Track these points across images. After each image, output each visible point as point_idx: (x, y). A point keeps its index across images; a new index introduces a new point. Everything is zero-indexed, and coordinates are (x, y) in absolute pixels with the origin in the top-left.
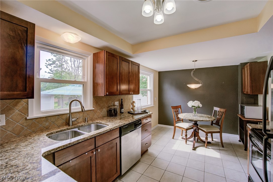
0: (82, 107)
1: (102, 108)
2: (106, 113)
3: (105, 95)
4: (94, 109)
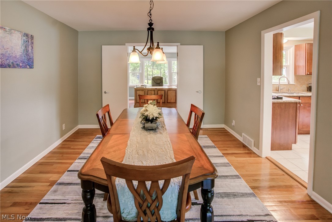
0: (288, 81)
1: (302, 85)
2: (306, 89)
3: (306, 74)
4: (295, 84)
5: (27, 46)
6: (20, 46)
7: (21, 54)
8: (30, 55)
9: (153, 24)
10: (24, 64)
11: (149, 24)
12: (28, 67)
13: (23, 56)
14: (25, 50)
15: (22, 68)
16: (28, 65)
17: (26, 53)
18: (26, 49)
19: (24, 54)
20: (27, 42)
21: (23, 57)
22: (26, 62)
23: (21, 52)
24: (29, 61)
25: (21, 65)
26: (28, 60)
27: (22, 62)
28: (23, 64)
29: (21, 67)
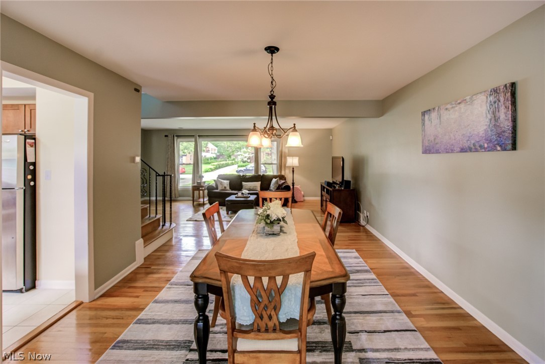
5: (497, 111)
6: (485, 115)
7: (485, 127)
8: (502, 126)
9: (275, 96)
10: (492, 145)
11: (270, 96)
12: (499, 148)
13: (489, 130)
14: (493, 119)
15: (489, 151)
16: (498, 144)
17: (494, 123)
18: (495, 116)
19: (491, 126)
20: (495, 102)
21: (490, 132)
22: (494, 140)
23: (486, 125)
24: (500, 137)
25: (486, 145)
26: (498, 136)
27: (487, 142)
28: (489, 145)
29: (486, 150)
